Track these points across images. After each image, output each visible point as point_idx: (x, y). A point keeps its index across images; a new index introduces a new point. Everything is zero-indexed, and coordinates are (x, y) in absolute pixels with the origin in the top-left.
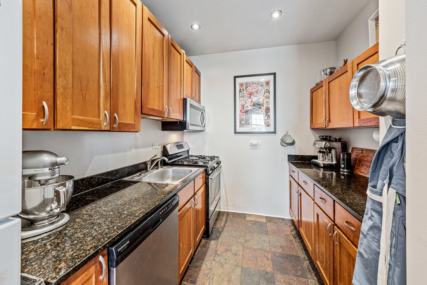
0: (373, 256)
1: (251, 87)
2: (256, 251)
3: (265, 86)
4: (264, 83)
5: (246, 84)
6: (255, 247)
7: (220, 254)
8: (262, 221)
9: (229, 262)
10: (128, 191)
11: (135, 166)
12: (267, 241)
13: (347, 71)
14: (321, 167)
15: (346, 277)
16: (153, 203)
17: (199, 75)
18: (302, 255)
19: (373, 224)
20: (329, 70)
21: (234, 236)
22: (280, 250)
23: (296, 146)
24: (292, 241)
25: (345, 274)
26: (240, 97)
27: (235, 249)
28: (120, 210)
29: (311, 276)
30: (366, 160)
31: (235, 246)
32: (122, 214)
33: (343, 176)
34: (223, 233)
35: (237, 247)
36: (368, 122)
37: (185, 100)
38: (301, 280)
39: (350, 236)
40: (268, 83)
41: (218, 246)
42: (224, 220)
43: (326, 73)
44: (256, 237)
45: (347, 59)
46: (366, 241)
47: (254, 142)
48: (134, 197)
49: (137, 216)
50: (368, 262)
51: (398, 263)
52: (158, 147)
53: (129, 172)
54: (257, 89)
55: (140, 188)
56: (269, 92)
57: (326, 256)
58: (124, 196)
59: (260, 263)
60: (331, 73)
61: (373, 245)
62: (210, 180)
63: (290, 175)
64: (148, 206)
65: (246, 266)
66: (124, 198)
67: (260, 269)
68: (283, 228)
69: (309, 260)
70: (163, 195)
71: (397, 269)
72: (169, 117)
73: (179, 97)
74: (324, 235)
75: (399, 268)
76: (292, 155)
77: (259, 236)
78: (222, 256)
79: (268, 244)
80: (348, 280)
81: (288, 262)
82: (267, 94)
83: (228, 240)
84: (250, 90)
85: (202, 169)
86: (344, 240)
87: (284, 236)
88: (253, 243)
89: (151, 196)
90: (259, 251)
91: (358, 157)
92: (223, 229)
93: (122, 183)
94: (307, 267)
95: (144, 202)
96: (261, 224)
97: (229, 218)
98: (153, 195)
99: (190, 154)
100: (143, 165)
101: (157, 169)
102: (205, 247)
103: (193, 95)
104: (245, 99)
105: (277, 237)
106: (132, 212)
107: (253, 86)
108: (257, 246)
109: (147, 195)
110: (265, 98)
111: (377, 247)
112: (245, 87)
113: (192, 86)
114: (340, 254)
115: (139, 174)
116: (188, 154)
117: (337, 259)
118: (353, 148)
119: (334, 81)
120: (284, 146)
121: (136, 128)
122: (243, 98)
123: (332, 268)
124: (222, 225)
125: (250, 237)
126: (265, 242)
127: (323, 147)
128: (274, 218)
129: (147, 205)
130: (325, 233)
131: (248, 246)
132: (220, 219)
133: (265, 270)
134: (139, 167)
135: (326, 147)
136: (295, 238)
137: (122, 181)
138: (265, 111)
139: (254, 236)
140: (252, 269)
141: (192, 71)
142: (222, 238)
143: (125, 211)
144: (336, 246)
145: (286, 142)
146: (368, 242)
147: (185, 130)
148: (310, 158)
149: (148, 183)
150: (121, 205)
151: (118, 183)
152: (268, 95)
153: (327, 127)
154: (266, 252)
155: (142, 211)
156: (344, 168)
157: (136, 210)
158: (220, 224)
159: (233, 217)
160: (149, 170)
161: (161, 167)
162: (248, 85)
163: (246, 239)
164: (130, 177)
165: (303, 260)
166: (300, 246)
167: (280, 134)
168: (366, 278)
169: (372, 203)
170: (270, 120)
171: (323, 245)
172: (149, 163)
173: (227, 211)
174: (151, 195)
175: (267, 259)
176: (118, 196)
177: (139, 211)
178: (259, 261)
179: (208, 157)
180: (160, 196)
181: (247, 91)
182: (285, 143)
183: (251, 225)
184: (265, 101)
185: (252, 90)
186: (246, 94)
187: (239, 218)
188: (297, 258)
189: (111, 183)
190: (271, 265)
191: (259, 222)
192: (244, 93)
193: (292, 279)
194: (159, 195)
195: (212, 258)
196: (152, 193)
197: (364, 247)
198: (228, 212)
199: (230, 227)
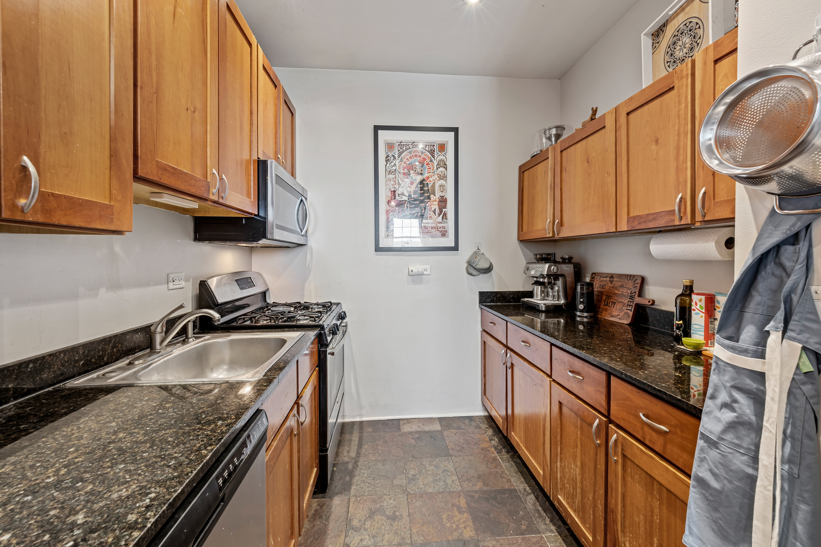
0: (735, 483)
1: (410, 152)
2: (435, 498)
3: (438, 154)
4: (435, 147)
5: (401, 144)
6: (430, 491)
7: (358, 526)
8: (434, 429)
9: (383, 540)
10: (90, 423)
11: (110, 341)
12: (452, 469)
13: (605, 127)
14: (542, 312)
15: (639, 523)
16: (192, 457)
17: (292, 114)
18: (519, 484)
19: (737, 417)
20: (554, 130)
21: (383, 474)
22: (479, 486)
23: (493, 275)
24: (495, 459)
25: (636, 519)
26: (387, 173)
27: (391, 504)
28: (52, 513)
29: (544, 525)
30: (621, 294)
31: (388, 497)
32: (61, 530)
33: (581, 324)
34: (357, 472)
35: (393, 499)
36: (650, 221)
37: (262, 167)
38: (530, 539)
39: (654, 443)
40: (442, 147)
41: (350, 508)
42: (357, 443)
43: (548, 136)
44: (428, 465)
45: (597, 108)
46: (715, 453)
47: (416, 268)
48: (113, 442)
49: (133, 527)
50: (723, 497)
51: (806, 495)
52: (183, 284)
53: (90, 361)
54: (423, 158)
55: (135, 407)
56: (445, 166)
57: (582, 484)
58: (73, 445)
59: (448, 525)
60: (558, 136)
61: (735, 461)
62: (329, 356)
63: (484, 331)
64: (175, 469)
65: (421, 538)
66: (73, 452)
67: (450, 538)
68: (475, 437)
69: (533, 493)
70: (220, 423)
71: (803, 507)
72: (221, 201)
73: (246, 156)
74: (579, 444)
75: (808, 504)
76: (487, 292)
77: (434, 463)
78: (365, 529)
79: (455, 478)
80: (645, 529)
81: (500, 506)
82: (442, 169)
83: (373, 487)
84: (407, 159)
85: (312, 334)
86: (639, 452)
87: (481, 453)
88: (426, 482)
89: (181, 431)
90: (441, 496)
91: (604, 290)
92: (356, 463)
93: (62, 397)
94: (533, 508)
95: (155, 457)
96: (431, 435)
97: (365, 434)
98: (188, 425)
99: (270, 300)
100: (139, 337)
101: (184, 342)
102: (321, 517)
103: (279, 156)
104: (397, 176)
105: (467, 457)
106: (108, 508)
107: (415, 151)
108: (434, 487)
109: (164, 430)
110: (438, 179)
111: (745, 464)
112: (397, 153)
113: (278, 135)
114: (624, 479)
115: (127, 361)
116: (265, 301)
117: (617, 490)
118: (593, 273)
119: (573, 148)
120: (473, 275)
121: (115, 219)
122: (394, 176)
123: (601, 507)
124: (353, 454)
125: (417, 469)
126: (449, 474)
127: (546, 273)
128: (454, 418)
129: (169, 466)
130: (581, 440)
131: (417, 490)
132: (345, 441)
133: (461, 538)
134: (125, 343)
135: (550, 273)
136: (499, 452)
137: (63, 390)
138: (439, 205)
139: (424, 465)
140: (434, 544)
141: (278, 98)
142: (357, 485)
143: (77, 513)
144: (613, 464)
145: (478, 267)
146: (723, 456)
147: (264, 240)
148: (518, 295)
149: (160, 387)
150: (57, 485)
151: (46, 399)
152: (443, 173)
153: (556, 236)
154: (454, 496)
155: (153, 495)
156: (581, 311)
157: (128, 497)
158: (348, 452)
159: (373, 432)
160: (158, 347)
161: (197, 338)
162: (404, 149)
163: (410, 476)
164: (94, 375)
165: (524, 494)
166: (512, 466)
167: (466, 252)
168: (713, 530)
169: (735, 374)
170: (447, 222)
171: (575, 462)
172: (159, 329)
173: (358, 419)
174: (181, 428)
175: (460, 511)
176: (43, 448)
177: (142, 501)
178: (445, 520)
179: (317, 304)
180: (210, 425)
181: (401, 160)
182: (475, 269)
183: (415, 443)
184: (438, 185)
185: (413, 160)
186: (399, 166)
187: (387, 430)
188: (512, 492)
189: (14, 405)
190: (469, 523)
191: (428, 432)
192: (395, 165)
193: (515, 542)
194: (209, 423)
195: (342, 541)
196: (182, 419)
197: (709, 465)
198: (361, 422)
199: (371, 456)
